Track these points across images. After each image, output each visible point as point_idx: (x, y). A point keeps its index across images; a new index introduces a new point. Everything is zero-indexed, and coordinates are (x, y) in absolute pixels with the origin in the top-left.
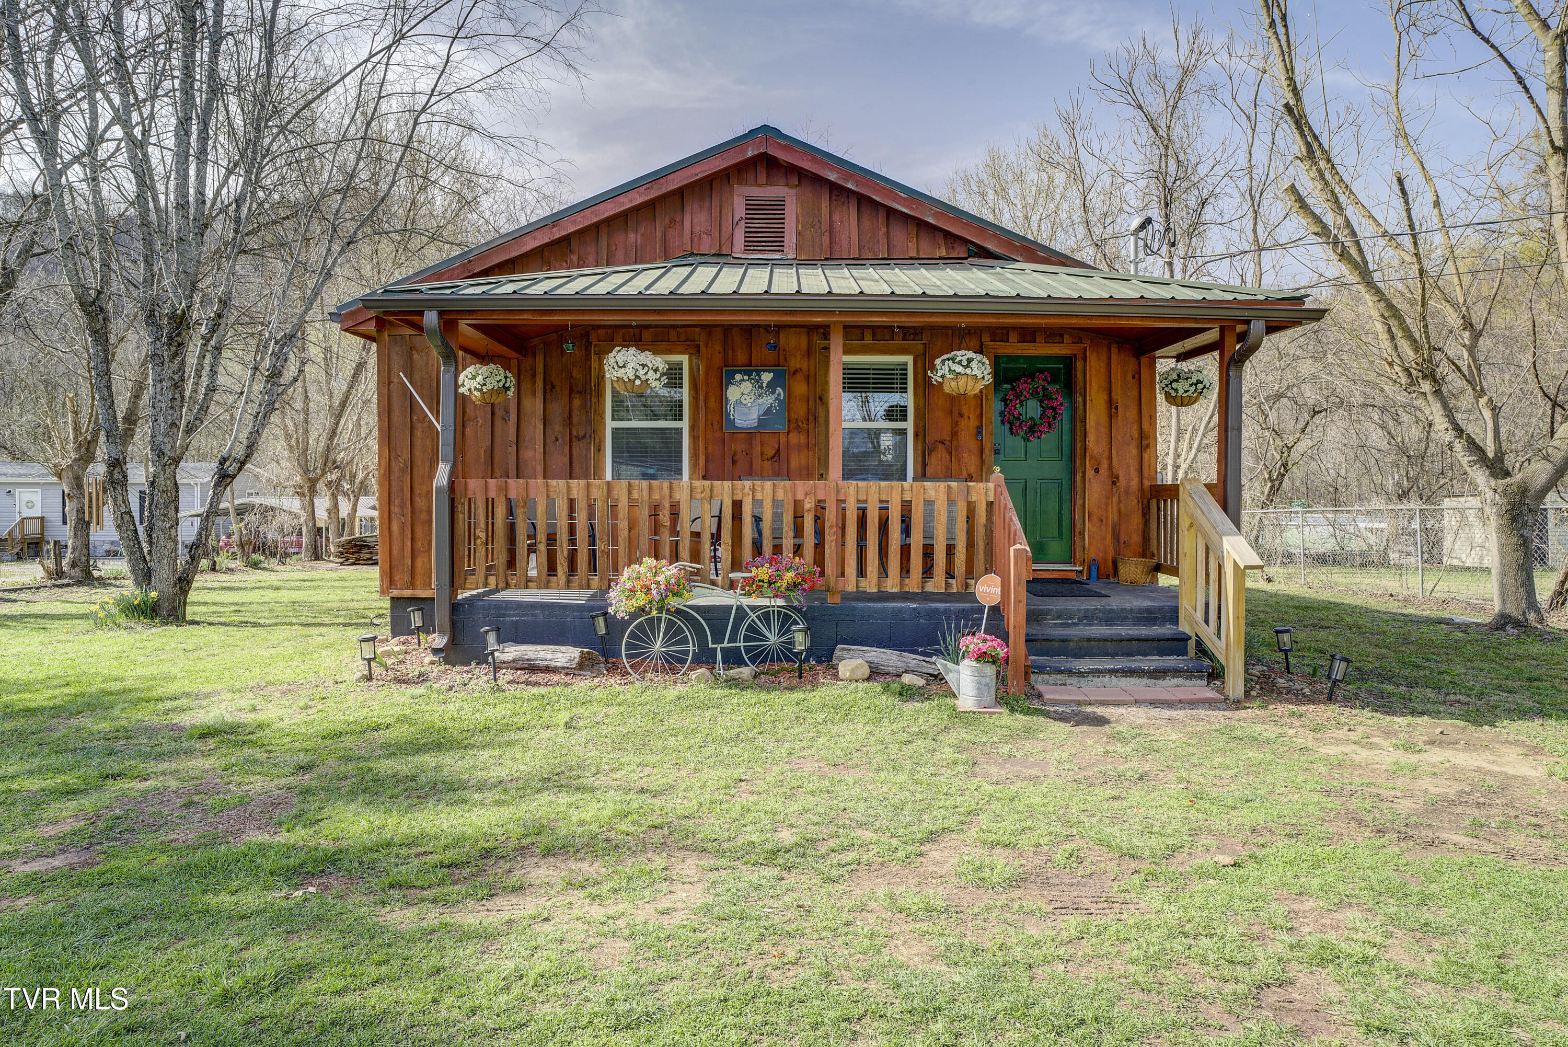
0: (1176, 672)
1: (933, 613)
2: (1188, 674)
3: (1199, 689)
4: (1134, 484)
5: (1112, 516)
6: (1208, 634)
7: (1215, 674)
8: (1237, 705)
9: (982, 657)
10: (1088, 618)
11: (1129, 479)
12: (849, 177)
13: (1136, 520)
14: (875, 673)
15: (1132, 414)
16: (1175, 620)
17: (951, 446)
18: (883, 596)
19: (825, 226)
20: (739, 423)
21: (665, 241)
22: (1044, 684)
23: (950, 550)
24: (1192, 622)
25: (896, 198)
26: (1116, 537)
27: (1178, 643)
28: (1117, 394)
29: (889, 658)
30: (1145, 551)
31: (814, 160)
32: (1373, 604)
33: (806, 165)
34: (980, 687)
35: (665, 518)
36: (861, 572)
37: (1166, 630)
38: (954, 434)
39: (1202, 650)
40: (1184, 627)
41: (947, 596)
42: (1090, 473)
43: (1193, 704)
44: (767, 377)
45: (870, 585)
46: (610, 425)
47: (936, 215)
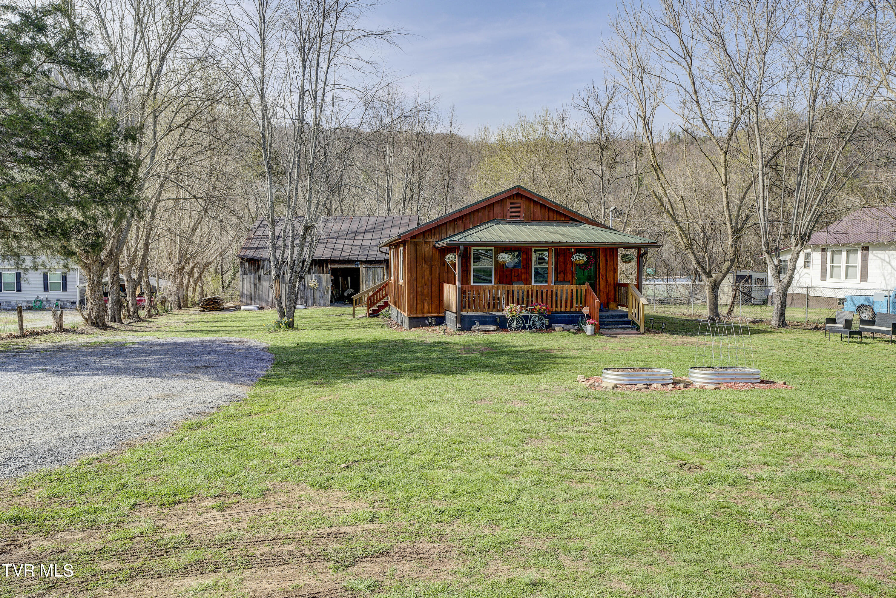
0: (629, 328)
1: (572, 316)
2: (632, 328)
3: (634, 331)
4: (612, 282)
5: (607, 291)
6: (636, 319)
7: (638, 328)
8: (643, 334)
9: (592, 324)
10: (608, 317)
11: (611, 280)
12: (540, 200)
13: (612, 292)
14: (564, 330)
15: (612, 263)
16: (627, 317)
17: (565, 272)
18: (561, 312)
19: (532, 211)
20: (509, 266)
21: (488, 215)
22: (601, 331)
23: (566, 301)
24: (631, 317)
25: (553, 206)
26: (608, 296)
27: (629, 322)
28: (608, 258)
29: (567, 326)
30: (615, 300)
31: (531, 195)
32: (677, 317)
33: (529, 196)
34: (592, 330)
35: (511, 294)
36: (556, 307)
37: (626, 319)
38: (565, 269)
39: (634, 323)
40: (630, 318)
41: (576, 312)
42: (601, 279)
43: (634, 334)
44: (516, 254)
45: (559, 310)
46: (473, 267)
47: (563, 210)
